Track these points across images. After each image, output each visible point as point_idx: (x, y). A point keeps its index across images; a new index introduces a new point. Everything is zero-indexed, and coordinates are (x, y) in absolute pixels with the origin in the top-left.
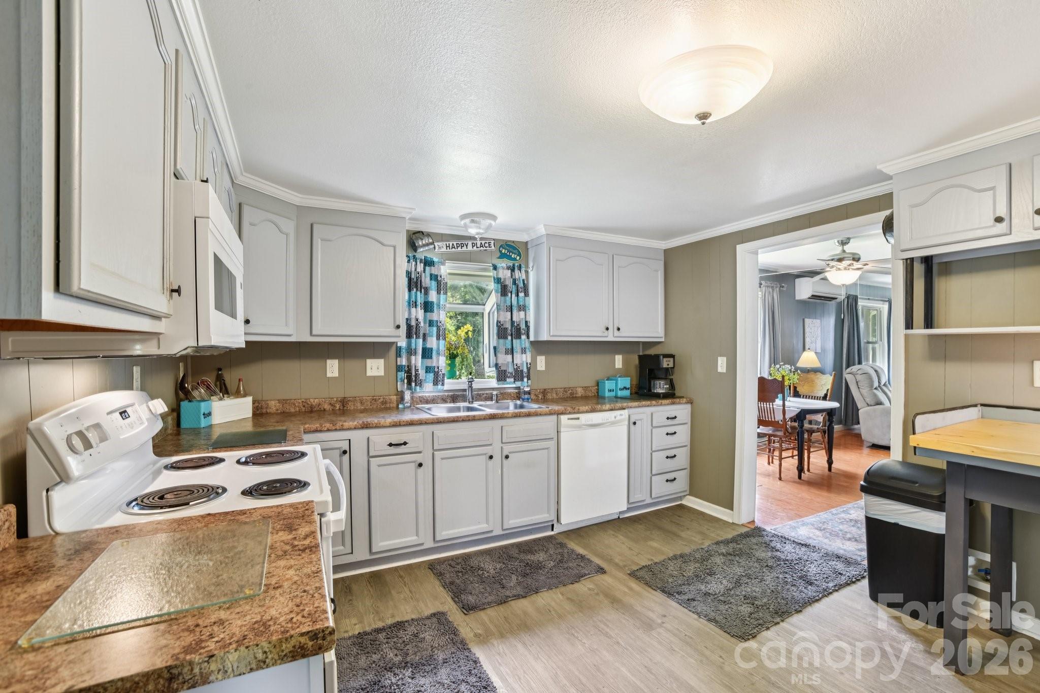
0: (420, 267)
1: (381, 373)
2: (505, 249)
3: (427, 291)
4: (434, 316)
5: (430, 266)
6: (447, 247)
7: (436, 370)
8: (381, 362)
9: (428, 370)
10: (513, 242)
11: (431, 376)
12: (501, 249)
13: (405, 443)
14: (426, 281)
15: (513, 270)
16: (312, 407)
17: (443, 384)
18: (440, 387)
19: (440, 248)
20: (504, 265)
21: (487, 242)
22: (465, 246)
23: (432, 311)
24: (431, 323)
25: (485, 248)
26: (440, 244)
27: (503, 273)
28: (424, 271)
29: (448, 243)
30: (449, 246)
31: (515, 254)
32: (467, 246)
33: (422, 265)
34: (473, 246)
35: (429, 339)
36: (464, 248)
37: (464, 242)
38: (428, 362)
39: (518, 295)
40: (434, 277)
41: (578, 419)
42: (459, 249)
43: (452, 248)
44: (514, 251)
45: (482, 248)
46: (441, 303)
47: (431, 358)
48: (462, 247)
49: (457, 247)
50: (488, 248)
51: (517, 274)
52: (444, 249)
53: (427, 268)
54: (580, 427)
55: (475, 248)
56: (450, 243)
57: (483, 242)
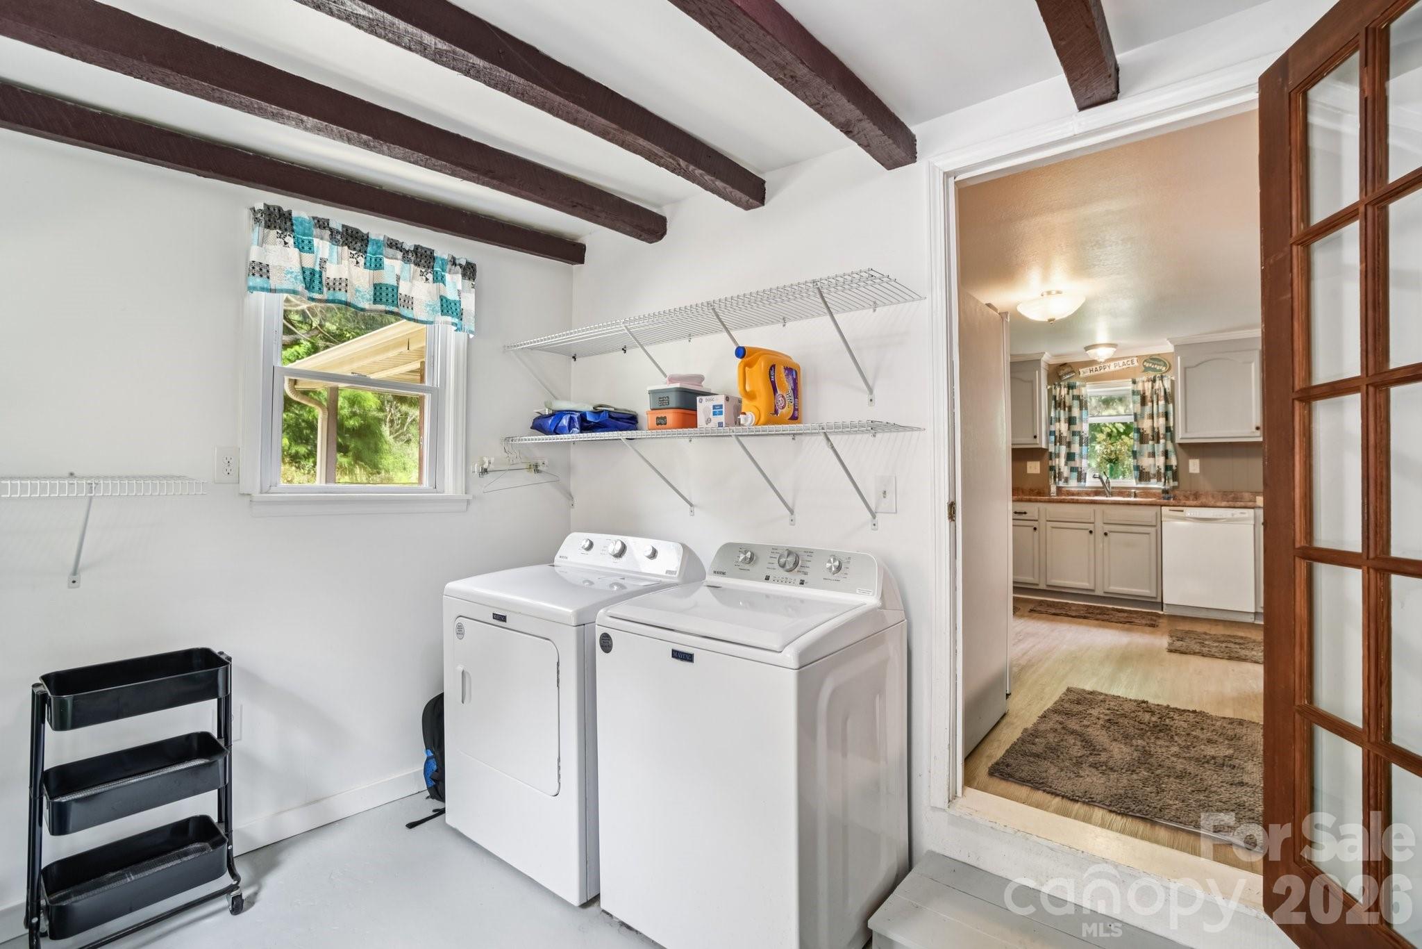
0: (1064, 391)
1: (1037, 471)
2: (1150, 363)
3: (1070, 408)
4: (1076, 428)
5: (1072, 389)
6: (1091, 371)
7: (1079, 470)
8: (1037, 464)
9: (1072, 469)
10: (1159, 355)
11: (1075, 474)
12: (1145, 363)
13: (1025, 512)
14: (1068, 400)
15: (1154, 381)
17: (1085, 482)
18: (1082, 483)
19: (1084, 373)
20: (1145, 378)
21: (1129, 360)
22: (1107, 367)
23: (1075, 424)
24: (1074, 434)
25: (1127, 366)
26: (1084, 369)
27: (1144, 386)
28: (1068, 393)
29: (1091, 368)
30: (1093, 370)
31: (1160, 365)
32: (1109, 367)
33: (1066, 389)
34: (1115, 367)
35: (1072, 446)
36: (1108, 369)
38: (1072, 464)
39: (1158, 404)
40: (1078, 398)
41: (1182, 511)
42: (1102, 371)
43: (1096, 371)
44: (1159, 363)
45: (1124, 367)
46: (1084, 417)
47: (1074, 460)
48: (1104, 368)
49: (1100, 369)
50: (1131, 365)
51: (1158, 384)
52: (1088, 374)
53: (1071, 391)
54: (1185, 519)
55: (1118, 368)
56: (1094, 368)
57: (1125, 361)
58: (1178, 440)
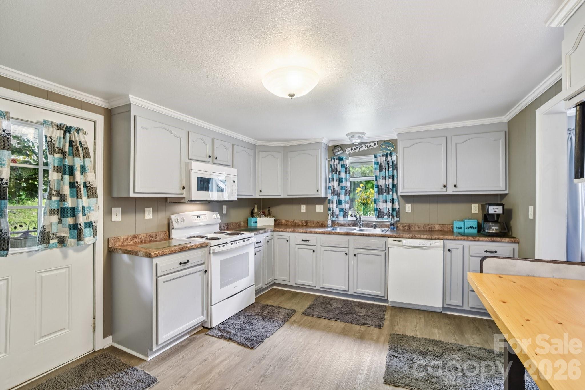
0: (337, 162)
1: (322, 211)
2: (384, 145)
3: (340, 172)
4: (343, 185)
5: (341, 161)
6: (352, 150)
7: (345, 210)
8: (322, 206)
9: (341, 210)
10: (389, 140)
11: (342, 213)
12: (382, 146)
13: (308, 241)
14: (339, 168)
15: (387, 156)
16: (295, 223)
17: (348, 218)
18: (346, 219)
19: (348, 151)
20: (381, 154)
21: (373, 143)
22: (361, 148)
23: (342, 182)
24: (342, 188)
25: (372, 147)
26: (348, 149)
27: (380, 159)
28: (339, 164)
29: (352, 148)
30: (353, 150)
31: (390, 147)
32: (362, 148)
33: (337, 161)
34: (365, 147)
35: (341, 195)
36: (361, 149)
37: (360, 146)
38: (340, 206)
39: (388, 170)
40: (343, 166)
41: (401, 241)
42: (358, 150)
43: (355, 150)
44: (390, 145)
45: (370, 147)
46: (347, 178)
47: (342, 204)
48: (359, 149)
49: (357, 149)
50: (374, 147)
51: (389, 158)
52: (351, 152)
53: (340, 162)
54: (402, 246)
55: (367, 148)
56: (354, 148)
57: (371, 144)
58: (399, 194)
